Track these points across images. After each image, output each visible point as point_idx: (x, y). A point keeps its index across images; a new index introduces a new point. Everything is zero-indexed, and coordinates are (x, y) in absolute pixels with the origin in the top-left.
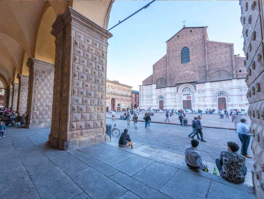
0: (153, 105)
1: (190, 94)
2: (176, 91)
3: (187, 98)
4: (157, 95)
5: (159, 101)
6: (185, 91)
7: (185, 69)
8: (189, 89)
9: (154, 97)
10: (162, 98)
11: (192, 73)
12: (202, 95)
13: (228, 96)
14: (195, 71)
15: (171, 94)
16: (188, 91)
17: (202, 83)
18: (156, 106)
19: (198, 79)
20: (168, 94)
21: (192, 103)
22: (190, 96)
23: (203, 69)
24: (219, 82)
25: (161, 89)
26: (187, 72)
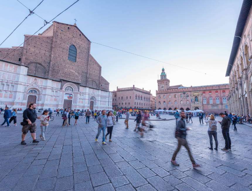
0: (16, 100)
1: (72, 94)
2: (60, 88)
3: (68, 97)
4: (28, 86)
5: (28, 95)
6: (68, 90)
7: (71, 67)
8: (71, 89)
9: (21, 88)
10: (36, 92)
11: (76, 74)
12: (82, 97)
13: (95, 100)
14: (79, 73)
15: (52, 89)
16: (70, 90)
17: (84, 86)
18: (22, 104)
19: (80, 82)
20: (48, 88)
21: (72, 103)
22: (71, 96)
23: (84, 74)
24: (93, 89)
25: (37, 78)
26: (72, 71)
